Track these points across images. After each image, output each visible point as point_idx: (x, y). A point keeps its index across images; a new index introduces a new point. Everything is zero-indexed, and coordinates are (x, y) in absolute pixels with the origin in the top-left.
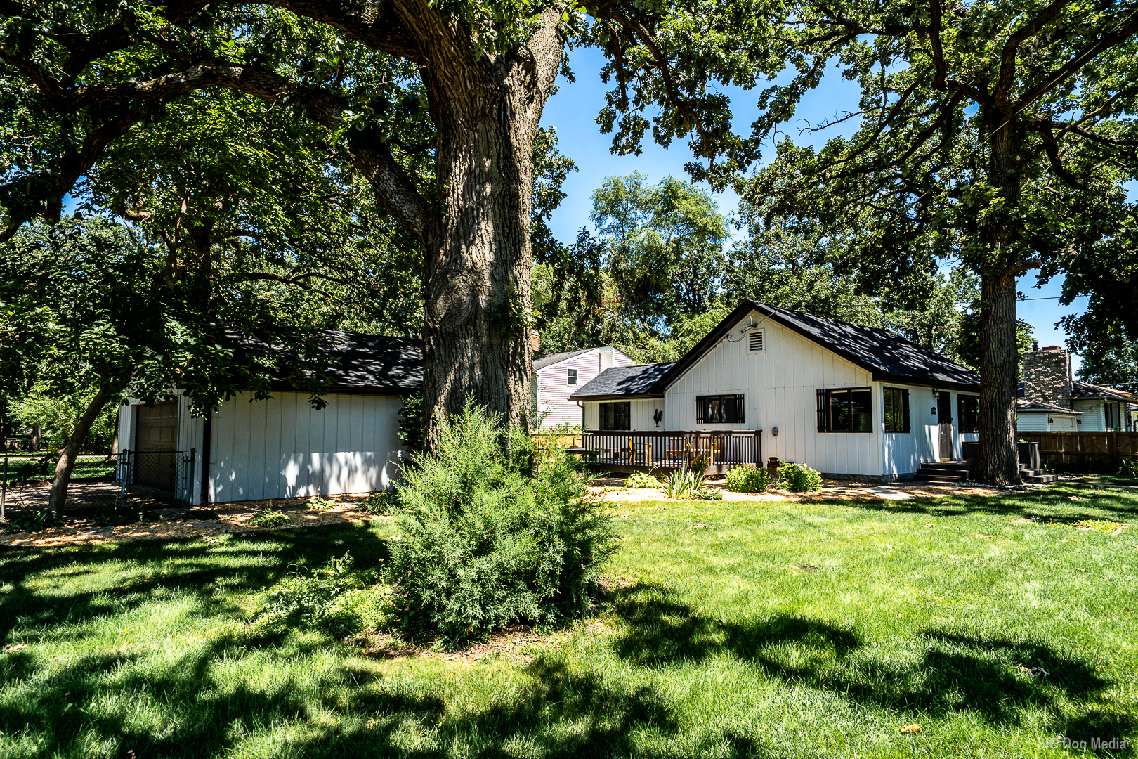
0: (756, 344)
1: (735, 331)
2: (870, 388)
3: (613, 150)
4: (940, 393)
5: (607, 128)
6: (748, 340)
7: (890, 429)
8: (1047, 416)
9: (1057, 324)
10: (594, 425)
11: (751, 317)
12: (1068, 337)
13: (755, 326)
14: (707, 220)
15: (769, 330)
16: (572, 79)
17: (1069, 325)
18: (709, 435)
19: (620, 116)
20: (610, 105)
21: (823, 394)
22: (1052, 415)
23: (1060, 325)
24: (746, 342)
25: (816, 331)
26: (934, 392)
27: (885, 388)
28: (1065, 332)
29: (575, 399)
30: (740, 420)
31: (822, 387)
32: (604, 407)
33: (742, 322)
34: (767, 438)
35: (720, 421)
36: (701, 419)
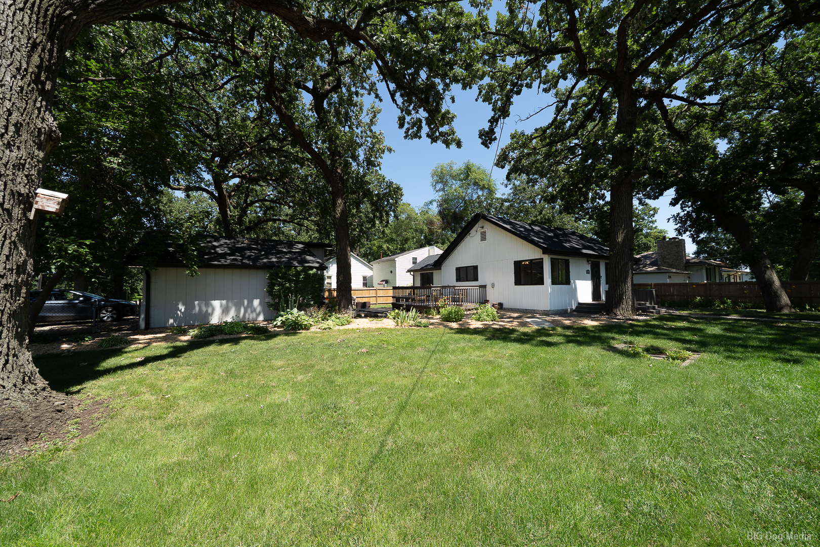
0: (483, 238)
1: (473, 232)
2: (542, 259)
3: (406, 137)
4: (592, 261)
5: (401, 126)
6: (480, 236)
7: (554, 283)
8: (668, 274)
9: (669, 219)
10: (418, 284)
11: (481, 222)
12: (677, 227)
13: (483, 227)
14: (485, 182)
15: (490, 230)
16: (381, 100)
17: (676, 219)
18: (439, 288)
19: (408, 119)
20: (402, 112)
21: (517, 264)
22: (670, 274)
23: (671, 219)
24: (479, 236)
25: (508, 227)
26: (588, 261)
27: (551, 258)
28: (674, 223)
29: (409, 271)
30: (476, 279)
31: (516, 260)
32: (422, 275)
33: (477, 226)
34: (489, 288)
35: (467, 281)
36: (458, 280)
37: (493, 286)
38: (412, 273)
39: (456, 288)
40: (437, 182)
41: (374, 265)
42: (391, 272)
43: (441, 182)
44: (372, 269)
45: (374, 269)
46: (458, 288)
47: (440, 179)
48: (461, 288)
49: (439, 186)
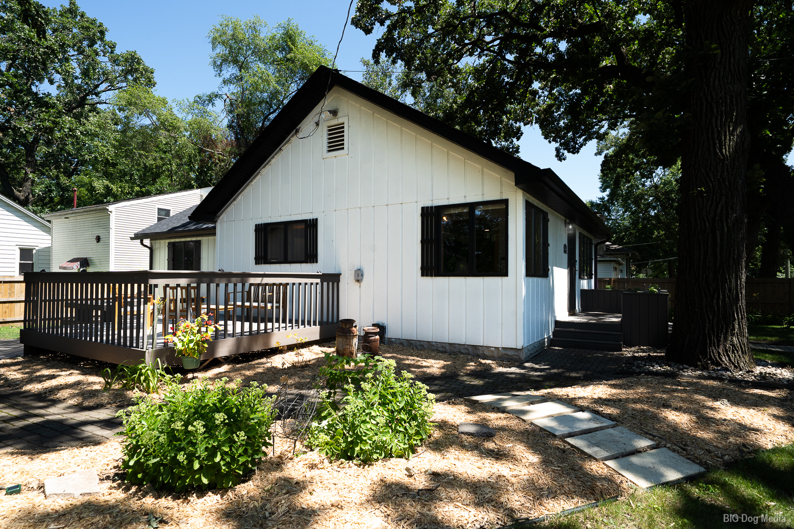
0: (336, 141)
1: (307, 125)
2: (506, 202)
6: (326, 136)
11: (332, 99)
13: (334, 113)
15: (356, 120)
21: (430, 215)
24: (322, 138)
27: (526, 202)
29: (140, 237)
30: (311, 257)
31: (428, 204)
32: (173, 248)
33: (317, 109)
34: (347, 285)
35: (286, 261)
36: (261, 258)
37: (359, 276)
38: (147, 242)
39: (253, 280)
40: (225, 60)
41: (54, 221)
42: (98, 239)
43: (235, 62)
44: (48, 230)
45: (54, 231)
46: (258, 280)
47: (230, 52)
48: (266, 280)
49: (230, 71)
